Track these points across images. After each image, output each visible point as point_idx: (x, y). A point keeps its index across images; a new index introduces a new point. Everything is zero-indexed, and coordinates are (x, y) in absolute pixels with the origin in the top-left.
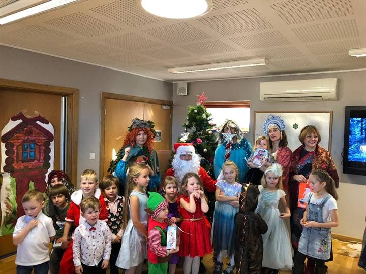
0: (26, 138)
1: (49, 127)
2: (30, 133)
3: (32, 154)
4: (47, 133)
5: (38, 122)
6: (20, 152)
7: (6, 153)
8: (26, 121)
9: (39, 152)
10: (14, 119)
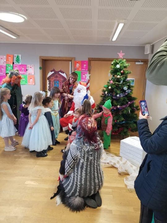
0: (55, 79)
1: (64, 75)
2: (57, 77)
3: (58, 85)
4: (63, 77)
5: (60, 73)
6: (53, 84)
7: (49, 84)
8: (56, 72)
9: (60, 85)
10: (51, 71)
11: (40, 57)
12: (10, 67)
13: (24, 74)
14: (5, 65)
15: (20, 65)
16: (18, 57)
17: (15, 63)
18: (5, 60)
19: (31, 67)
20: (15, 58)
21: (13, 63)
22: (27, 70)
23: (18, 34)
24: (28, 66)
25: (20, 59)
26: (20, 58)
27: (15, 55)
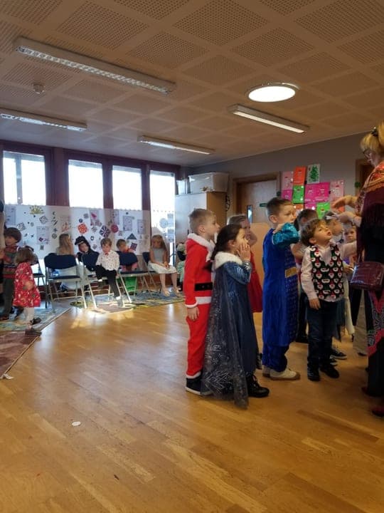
11: (357, 162)
12: (298, 190)
13: (324, 201)
14: (291, 188)
15: (317, 184)
16: (314, 170)
17: (308, 183)
18: (292, 180)
19: (338, 186)
20: (309, 173)
21: (305, 183)
22: (330, 192)
23: (307, 124)
24: (332, 183)
25: (318, 172)
26: (319, 170)
27: (309, 166)
